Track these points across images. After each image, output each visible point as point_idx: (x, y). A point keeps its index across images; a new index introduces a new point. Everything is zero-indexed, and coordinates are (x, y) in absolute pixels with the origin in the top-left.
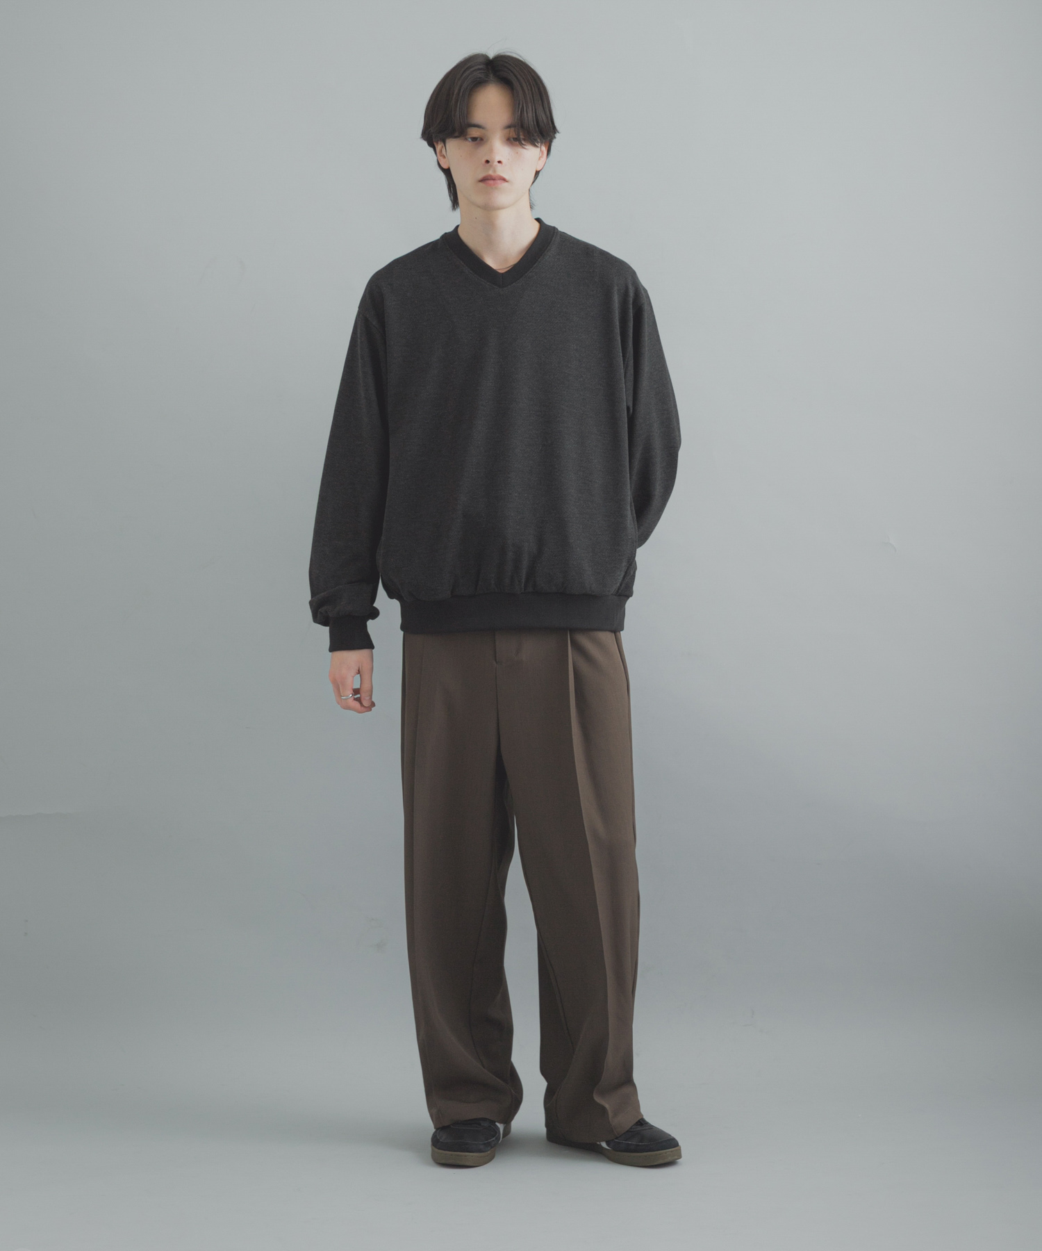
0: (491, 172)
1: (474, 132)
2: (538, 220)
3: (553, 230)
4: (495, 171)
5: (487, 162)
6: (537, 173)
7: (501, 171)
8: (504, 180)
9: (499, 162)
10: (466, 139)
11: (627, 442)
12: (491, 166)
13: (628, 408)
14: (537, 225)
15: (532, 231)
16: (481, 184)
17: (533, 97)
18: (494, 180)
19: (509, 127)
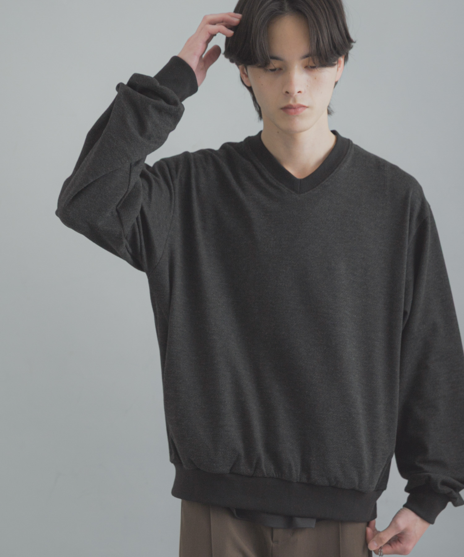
0: (291, 102)
1: (275, 64)
2: (334, 132)
3: (349, 142)
4: (295, 101)
5: (287, 92)
6: (336, 83)
7: (301, 100)
8: (304, 107)
9: (299, 92)
10: (266, 70)
11: (400, 337)
12: (291, 96)
13: (405, 313)
14: (333, 138)
15: (329, 142)
16: (282, 112)
17: (328, 22)
18: (294, 108)
19: (307, 56)
